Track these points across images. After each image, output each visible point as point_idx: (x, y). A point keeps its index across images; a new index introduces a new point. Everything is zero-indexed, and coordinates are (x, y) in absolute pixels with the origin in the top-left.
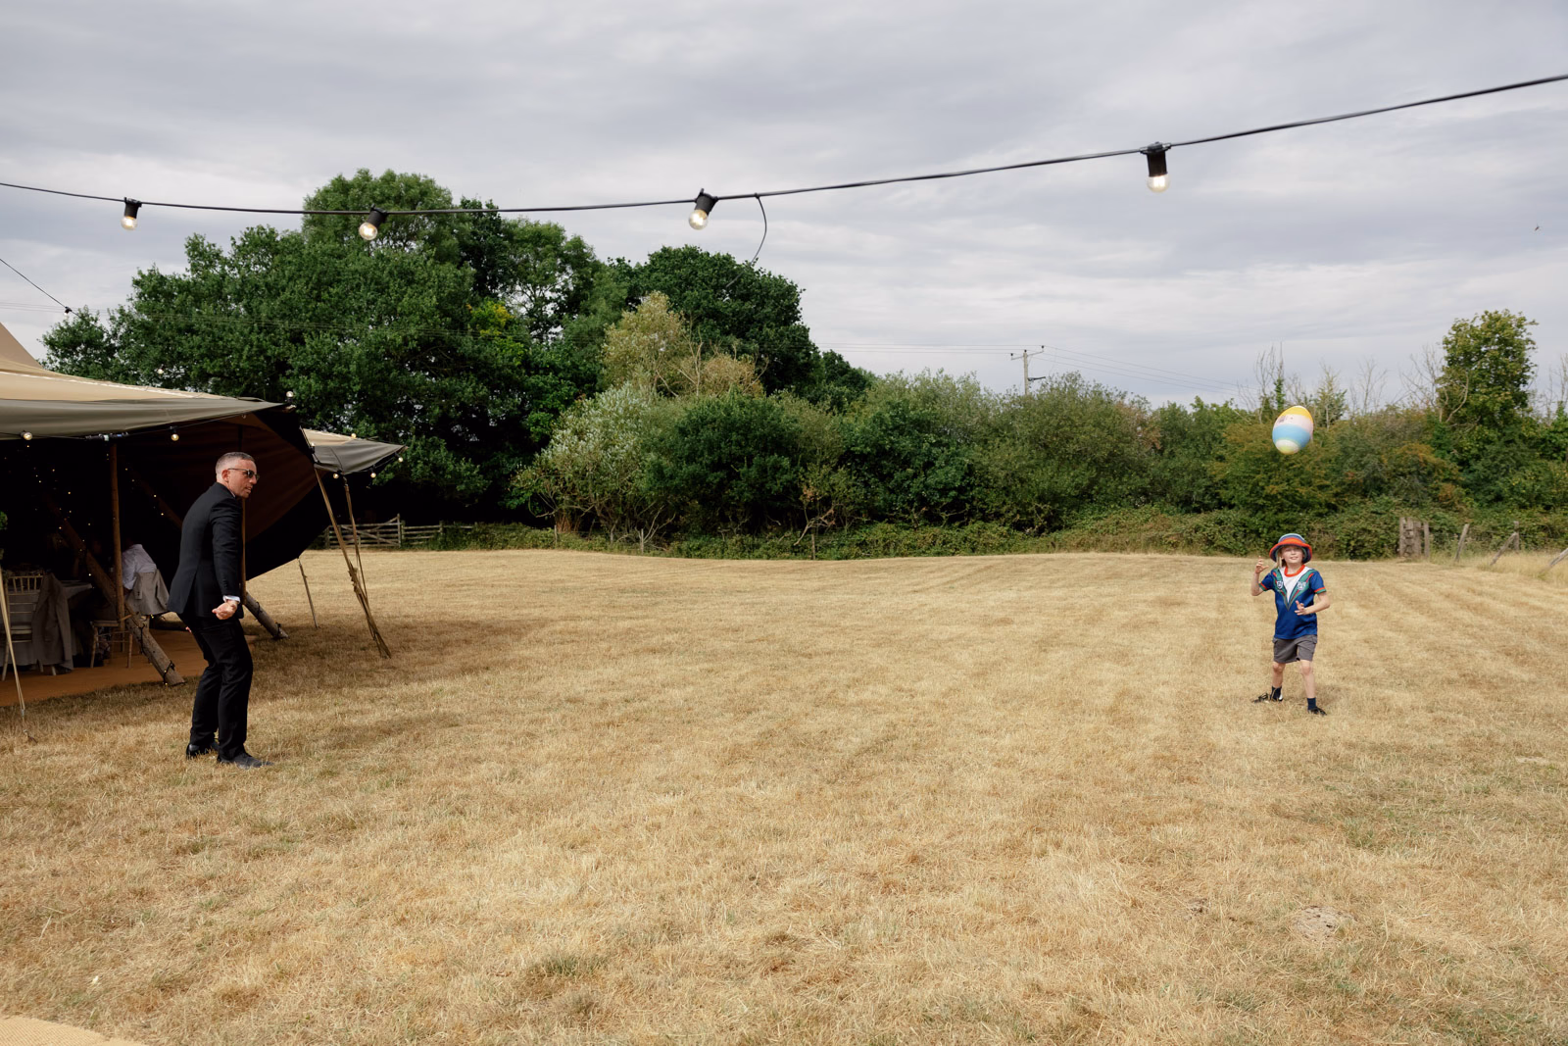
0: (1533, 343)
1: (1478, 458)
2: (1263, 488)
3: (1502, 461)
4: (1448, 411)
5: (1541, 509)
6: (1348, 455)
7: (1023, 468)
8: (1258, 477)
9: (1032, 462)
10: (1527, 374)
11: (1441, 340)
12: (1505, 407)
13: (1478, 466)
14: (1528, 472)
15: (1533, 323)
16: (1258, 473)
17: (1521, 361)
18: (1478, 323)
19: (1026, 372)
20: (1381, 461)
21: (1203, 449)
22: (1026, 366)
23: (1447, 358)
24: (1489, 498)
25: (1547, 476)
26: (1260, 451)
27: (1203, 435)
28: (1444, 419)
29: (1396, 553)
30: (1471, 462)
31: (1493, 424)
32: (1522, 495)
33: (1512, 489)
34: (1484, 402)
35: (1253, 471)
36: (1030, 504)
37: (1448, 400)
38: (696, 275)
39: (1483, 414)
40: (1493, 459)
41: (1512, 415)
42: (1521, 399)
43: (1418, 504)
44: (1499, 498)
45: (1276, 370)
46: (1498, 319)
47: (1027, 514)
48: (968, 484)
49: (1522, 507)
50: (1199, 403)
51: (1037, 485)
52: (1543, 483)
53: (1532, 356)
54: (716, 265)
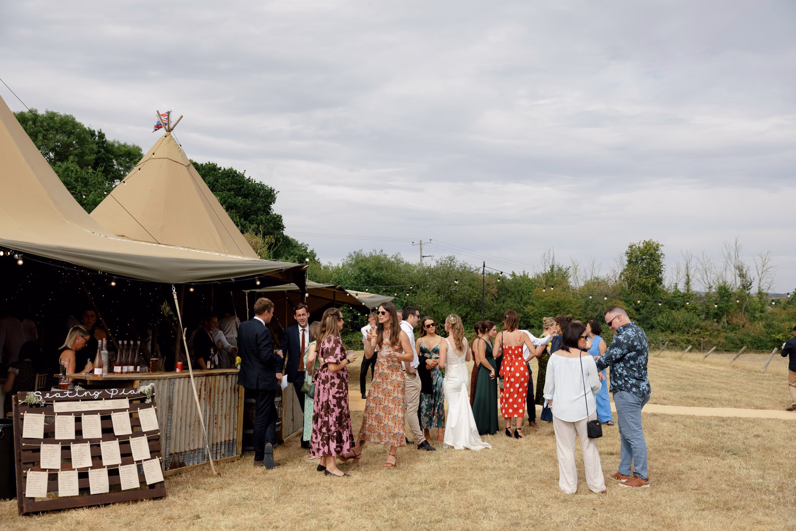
0: (664, 255)
1: (643, 308)
3: (653, 310)
4: (630, 285)
5: (670, 332)
6: (588, 305)
7: (434, 305)
10: (662, 269)
11: (625, 252)
12: (653, 285)
13: (643, 311)
14: (664, 315)
16: (550, 312)
17: (659, 263)
18: (641, 245)
19: (421, 252)
20: (603, 308)
21: (518, 299)
22: (421, 249)
23: (627, 261)
24: (648, 326)
25: (672, 317)
26: (551, 302)
27: (518, 292)
28: (629, 288)
30: (641, 310)
31: (649, 293)
32: (662, 325)
33: (658, 323)
34: (645, 283)
35: (548, 311)
37: (631, 281)
38: (217, 182)
39: (644, 288)
40: (650, 309)
41: (656, 289)
42: (660, 281)
44: (652, 327)
45: (551, 260)
46: (650, 244)
49: (663, 331)
50: (513, 275)
51: (442, 315)
52: (670, 320)
53: (664, 261)
54: (229, 176)
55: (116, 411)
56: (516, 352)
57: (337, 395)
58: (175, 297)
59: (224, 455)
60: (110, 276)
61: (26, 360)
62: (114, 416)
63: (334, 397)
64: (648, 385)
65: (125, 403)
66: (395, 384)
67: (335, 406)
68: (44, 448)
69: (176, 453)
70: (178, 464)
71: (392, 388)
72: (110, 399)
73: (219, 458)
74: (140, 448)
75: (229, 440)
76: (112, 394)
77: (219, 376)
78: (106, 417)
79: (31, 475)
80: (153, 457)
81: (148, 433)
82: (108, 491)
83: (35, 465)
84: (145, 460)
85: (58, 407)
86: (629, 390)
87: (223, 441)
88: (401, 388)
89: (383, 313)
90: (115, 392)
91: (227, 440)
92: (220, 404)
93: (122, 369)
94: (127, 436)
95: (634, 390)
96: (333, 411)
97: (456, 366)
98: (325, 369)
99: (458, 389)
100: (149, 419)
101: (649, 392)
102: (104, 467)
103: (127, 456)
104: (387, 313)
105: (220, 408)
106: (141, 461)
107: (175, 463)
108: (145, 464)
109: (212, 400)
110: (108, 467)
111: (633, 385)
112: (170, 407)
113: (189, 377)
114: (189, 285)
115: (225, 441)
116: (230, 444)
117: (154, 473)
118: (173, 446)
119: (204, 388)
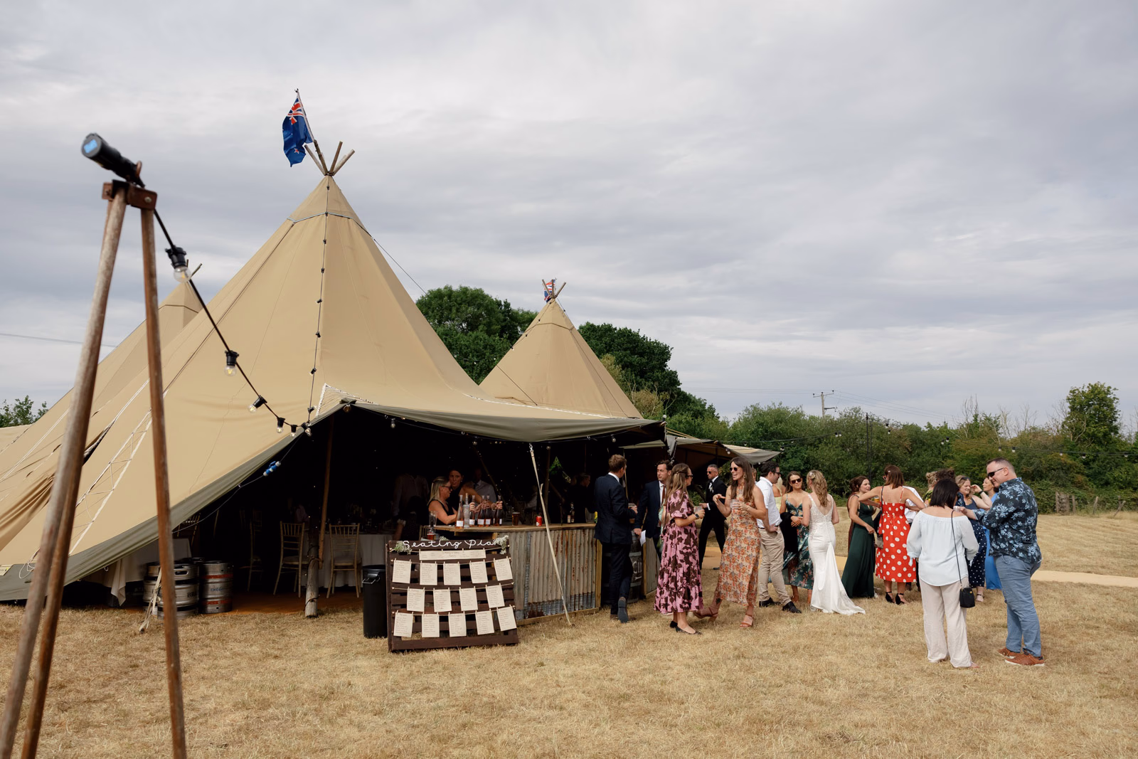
0: (1117, 399)
1: (1094, 461)
2: (977, 475)
3: (1108, 463)
4: (1074, 435)
5: (1131, 489)
6: (1022, 458)
7: (838, 460)
8: (974, 468)
10: (1116, 416)
11: (1065, 398)
12: (1105, 435)
13: (1094, 465)
14: (1123, 470)
15: (1115, 389)
16: (975, 466)
17: (1112, 409)
18: (1086, 390)
19: (823, 404)
20: (1041, 462)
21: (936, 452)
22: (823, 401)
23: (1070, 407)
24: (1102, 483)
25: (1134, 472)
26: (975, 455)
27: (935, 444)
28: (1073, 439)
29: (1054, 511)
30: (1091, 463)
31: (1100, 443)
32: (1121, 482)
33: (1114, 478)
34: (1093, 432)
35: (971, 465)
36: (842, 480)
37: (1076, 431)
38: (613, 341)
39: (1093, 438)
40: (1103, 462)
41: (1111, 439)
42: (1115, 430)
43: (1064, 486)
44: (1107, 483)
45: (974, 409)
46: (1097, 389)
47: (840, 485)
48: (807, 468)
49: (1121, 488)
50: (929, 426)
51: (847, 470)
52: (1131, 476)
53: (1118, 407)
54: (625, 336)
55: (474, 560)
56: (897, 510)
57: (685, 551)
58: (533, 454)
59: (582, 607)
60: (471, 436)
61: (412, 513)
62: (472, 565)
63: (681, 552)
64: (1038, 550)
65: (482, 554)
66: (749, 541)
67: (682, 561)
68: (410, 592)
69: (534, 603)
70: (536, 614)
71: (746, 545)
72: (469, 549)
73: (577, 609)
74: (495, 596)
75: (588, 593)
76: (471, 545)
77: (575, 531)
78: (465, 566)
79: (399, 616)
80: (507, 605)
81: (502, 582)
82: (465, 634)
83: (403, 607)
84: (499, 608)
85: (423, 555)
86: (1015, 555)
87: (581, 593)
88: (755, 547)
89: (736, 469)
90: (473, 543)
91: (585, 592)
92: (578, 558)
93: (485, 522)
94: (483, 585)
95: (1021, 554)
96: (681, 566)
97: (821, 524)
98: (673, 524)
99: (824, 549)
100: (504, 569)
101: (1039, 558)
102: (462, 612)
103: (483, 603)
104: (739, 469)
105: (577, 561)
106: (495, 608)
107: (533, 612)
108: (499, 612)
109: (569, 553)
110: (466, 612)
111: (1019, 550)
112: (528, 558)
113: (545, 530)
114: (545, 444)
115: (583, 594)
116: (588, 597)
117: (508, 621)
118: (531, 597)
119: (560, 542)
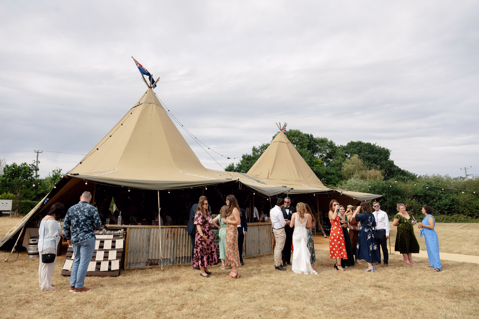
9: (473, 198)
19: (466, 173)
22: (466, 172)
47: (472, 212)
55: (107, 239)
57: (200, 239)
58: (159, 195)
59: (184, 262)
62: (106, 242)
63: (199, 240)
65: (111, 237)
67: (199, 244)
69: (152, 259)
70: (154, 264)
72: (106, 235)
73: (180, 263)
74: (113, 255)
76: (108, 233)
77: (180, 229)
78: (102, 242)
79: (67, 261)
80: (117, 259)
81: (117, 249)
82: (94, 270)
83: (70, 257)
84: (113, 260)
87: (183, 256)
90: (109, 232)
91: (186, 256)
92: (181, 239)
94: (108, 250)
96: (199, 246)
100: (120, 244)
102: (95, 261)
103: (106, 258)
105: (181, 242)
106: (111, 260)
108: (112, 262)
109: (176, 238)
110: (97, 261)
112: (149, 240)
113: (159, 228)
114: (166, 191)
115: (185, 257)
116: (188, 258)
117: (116, 266)
118: (150, 256)
119: (170, 233)
